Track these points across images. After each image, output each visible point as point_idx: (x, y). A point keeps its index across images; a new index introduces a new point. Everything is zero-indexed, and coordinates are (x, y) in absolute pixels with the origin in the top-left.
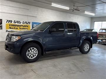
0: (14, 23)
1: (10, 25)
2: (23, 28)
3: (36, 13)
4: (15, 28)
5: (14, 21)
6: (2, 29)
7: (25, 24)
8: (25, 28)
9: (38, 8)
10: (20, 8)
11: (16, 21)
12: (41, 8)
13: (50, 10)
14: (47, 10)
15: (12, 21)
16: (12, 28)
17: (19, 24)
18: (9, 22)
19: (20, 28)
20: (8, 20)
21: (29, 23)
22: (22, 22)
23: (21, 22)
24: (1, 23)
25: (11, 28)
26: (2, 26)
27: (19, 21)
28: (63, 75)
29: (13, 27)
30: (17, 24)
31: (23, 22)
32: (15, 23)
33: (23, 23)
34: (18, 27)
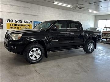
0: (15, 22)
1: (11, 24)
3: (38, 12)
4: (16, 27)
5: (15, 20)
6: (2, 29)
8: (26, 27)
9: (40, 6)
10: (21, 7)
11: (17, 21)
12: (43, 7)
13: (52, 9)
14: (49, 8)
15: (12, 20)
17: (20, 24)
18: (9, 22)
20: (8, 20)
21: (30, 22)
22: (23, 21)
24: (2, 23)
25: (12, 28)
26: (2, 25)
27: (21, 21)
28: (67, 75)
29: (14, 27)
30: (18, 23)
33: (24, 23)
34: (20, 27)
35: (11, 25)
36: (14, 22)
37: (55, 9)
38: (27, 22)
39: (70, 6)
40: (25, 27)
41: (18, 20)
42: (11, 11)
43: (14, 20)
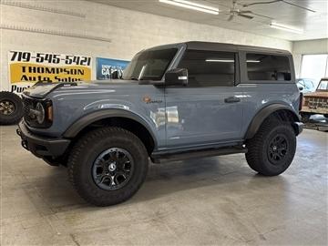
0: (37, 61)
1: (24, 69)
2: (67, 76)
3: (110, 29)
4: (40, 77)
5: (38, 55)
7: (74, 64)
8: (72, 76)
9: (118, 10)
10: (56, 11)
11: (44, 56)
12: (128, 12)
13: (155, 18)
15: (29, 54)
16: (30, 79)
17: (52, 65)
18: (19, 60)
19: (56, 78)
20: (16, 53)
21: (85, 61)
22: (63, 56)
23: (58, 59)
25: (26, 79)
27: (55, 56)
29: (32, 75)
30: (46, 64)
31: (67, 57)
32: (42, 61)
33: (66, 62)
35: (24, 71)
36: (33, 62)
37: (167, 19)
38: (77, 60)
39: (214, 11)
40: (70, 75)
41: (47, 55)
42: (25, 26)
43: (34, 55)
